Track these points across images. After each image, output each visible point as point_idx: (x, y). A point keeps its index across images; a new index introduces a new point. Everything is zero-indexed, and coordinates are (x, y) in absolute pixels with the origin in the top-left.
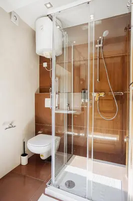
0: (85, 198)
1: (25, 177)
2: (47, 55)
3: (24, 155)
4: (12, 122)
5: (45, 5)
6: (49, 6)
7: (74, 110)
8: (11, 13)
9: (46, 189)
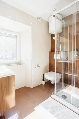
0: (71, 103)
1: (43, 89)
2: (54, 33)
3: (43, 80)
4: (38, 65)
5: (53, 10)
6: (54, 10)
7: (69, 61)
8: (38, 18)
9: (52, 95)
